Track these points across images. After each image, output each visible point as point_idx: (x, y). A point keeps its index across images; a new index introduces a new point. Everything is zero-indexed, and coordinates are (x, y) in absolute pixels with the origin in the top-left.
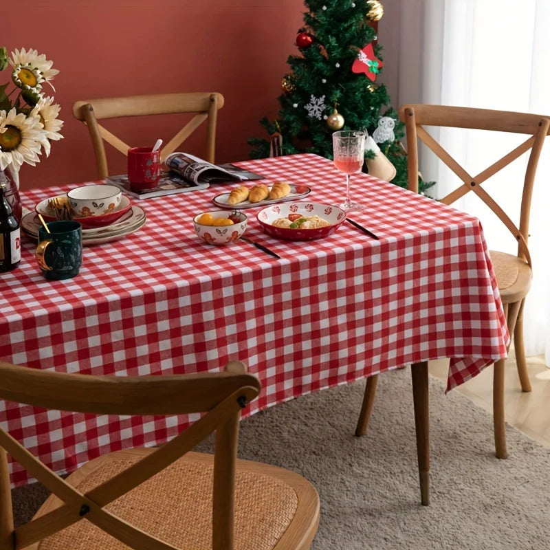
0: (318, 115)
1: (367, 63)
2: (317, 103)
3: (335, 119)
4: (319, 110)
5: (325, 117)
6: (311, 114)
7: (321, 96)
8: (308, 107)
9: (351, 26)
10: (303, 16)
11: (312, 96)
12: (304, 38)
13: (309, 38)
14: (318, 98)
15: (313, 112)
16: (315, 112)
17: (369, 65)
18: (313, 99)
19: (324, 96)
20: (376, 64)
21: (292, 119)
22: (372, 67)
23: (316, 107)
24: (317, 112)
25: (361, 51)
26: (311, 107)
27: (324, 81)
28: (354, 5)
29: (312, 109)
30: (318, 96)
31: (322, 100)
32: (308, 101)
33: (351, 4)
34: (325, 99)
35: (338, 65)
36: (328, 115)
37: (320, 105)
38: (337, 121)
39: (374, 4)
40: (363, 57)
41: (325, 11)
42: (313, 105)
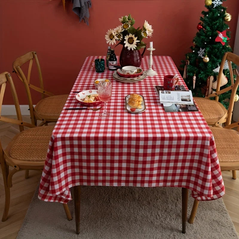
0: (201, 56)
1: (222, 38)
3: (205, 59)
5: (203, 57)
6: (199, 55)
7: (204, 49)
8: (199, 52)
9: (217, 23)
10: (200, 18)
11: (201, 48)
12: (200, 26)
13: (201, 27)
17: (223, 39)
20: (226, 39)
21: (193, 56)
22: (224, 40)
23: (201, 53)
25: (220, 33)
27: (206, 43)
28: (219, 15)
30: (202, 49)
31: (203, 50)
32: (199, 50)
33: (218, 15)
35: (210, 38)
38: (206, 60)
39: (227, 15)
40: (221, 35)
41: (207, 17)
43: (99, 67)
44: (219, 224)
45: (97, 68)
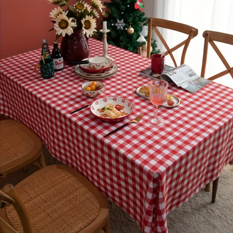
0: (122, 28)
2: (120, 23)
3: (130, 30)
4: (122, 26)
5: (126, 29)
6: (118, 28)
8: (116, 25)
14: (121, 20)
15: (119, 27)
16: (120, 26)
17: (140, 5)
18: (118, 21)
19: (123, 20)
20: (142, 4)
23: (120, 25)
24: (121, 27)
26: (118, 25)
27: (123, 13)
29: (119, 25)
32: (116, 22)
34: (124, 21)
35: (128, 6)
36: (127, 28)
37: (122, 24)
42: (119, 24)
43: (50, 70)
44: (225, 178)
45: (48, 73)
